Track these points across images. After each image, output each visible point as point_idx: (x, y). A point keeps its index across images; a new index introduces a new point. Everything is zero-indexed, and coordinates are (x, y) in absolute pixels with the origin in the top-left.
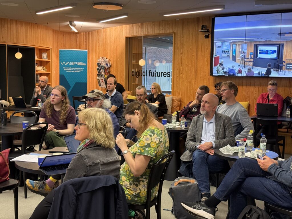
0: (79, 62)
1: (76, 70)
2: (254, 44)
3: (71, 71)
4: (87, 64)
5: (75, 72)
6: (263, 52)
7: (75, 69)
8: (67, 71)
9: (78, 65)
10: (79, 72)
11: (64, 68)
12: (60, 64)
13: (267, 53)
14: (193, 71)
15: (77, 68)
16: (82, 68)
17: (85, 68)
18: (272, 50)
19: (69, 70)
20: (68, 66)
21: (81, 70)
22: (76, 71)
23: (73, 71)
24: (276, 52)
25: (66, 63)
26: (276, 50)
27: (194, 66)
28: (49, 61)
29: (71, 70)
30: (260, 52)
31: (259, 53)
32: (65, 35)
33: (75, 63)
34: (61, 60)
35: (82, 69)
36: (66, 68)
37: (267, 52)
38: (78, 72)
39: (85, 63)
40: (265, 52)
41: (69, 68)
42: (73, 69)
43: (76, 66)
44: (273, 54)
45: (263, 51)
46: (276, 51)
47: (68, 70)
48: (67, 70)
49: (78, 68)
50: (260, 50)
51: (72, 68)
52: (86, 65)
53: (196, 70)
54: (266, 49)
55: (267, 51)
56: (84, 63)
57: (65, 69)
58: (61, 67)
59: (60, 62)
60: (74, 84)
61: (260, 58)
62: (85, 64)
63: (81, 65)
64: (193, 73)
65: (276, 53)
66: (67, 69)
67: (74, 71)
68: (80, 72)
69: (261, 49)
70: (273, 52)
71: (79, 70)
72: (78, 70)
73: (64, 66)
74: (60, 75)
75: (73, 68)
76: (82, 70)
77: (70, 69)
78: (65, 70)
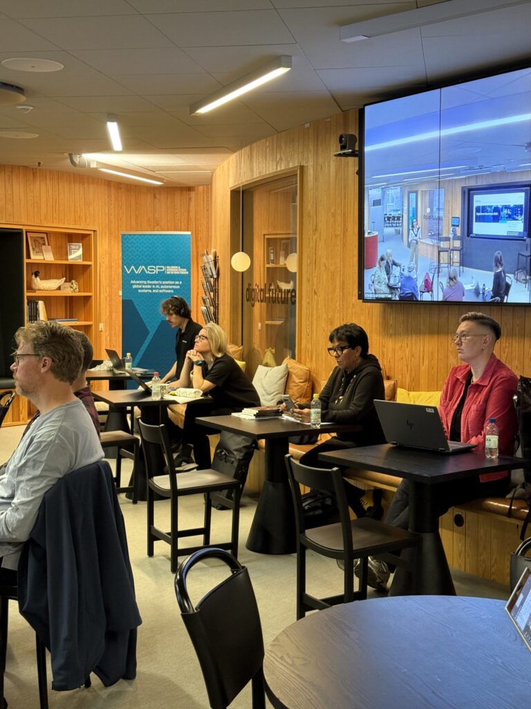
0: (170, 265)
1: (162, 287)
2: (463, 188)
3: (150, 291)
4: (189, 270)
5: (160, 291)
6: (486, 214)
7: (160, 285)
8: (139, 291)
9: (168, 273)
10: (169, 291)
11: (132, 282)
12: (123, 271)
13: (496, 219)
14: (338, 283)
15: (164, 282)
16: (177, 283)
17: (186, 279)
18: (512, 205)
19: (144, 287)
20: (143, 276)
21: (174, 287)
22: (162, 289)
23: (154, 291)
24: (521, 214)
25: (137, 269)
26: (521, 206)
27: (339, 269)
28: (90, 266)
29: (149, 287)
30: (478, 214)
31: (476, 221)
32: (157, 196)
33: (159, 268)
34: (126, 262)
35: (177, 285)
36: (138, 282)
37: (496, 214)
38: (167, 291)
39: (184, 268)
40: (492, 214)
41: (145, 282)
42: (155, 285)
43: (163, 276)
44: (514, 219)
45: (487, 211)
46: (521, 211)
47: (142, 289)
48: (140, 287)
49: (167, 280)
50: (478, 209)
51: (153, 282)
52: (187, 273)
53: (343, 282)
54: (494, 204)
55: (496, 209)
56: (181, 268)
57: (136, 284)
58: (127, 279)
59: (123, 268)
60: (158, 324)
61: (478, 237)
62: (184, 272)
63: (174, 275)
64: (338, 291)
65: (523, 216)
66: (139, 284)
67: (157, 291)
68: (172, 291)
69: (481, 204)
70: (513, 212)
71: (171, 287)
72: (167, 287)
73: (134, 276)
74: (124, 302)
75: (156, 282)
76: (178, 287)
77: (147, 284)
78: (134, 287)
